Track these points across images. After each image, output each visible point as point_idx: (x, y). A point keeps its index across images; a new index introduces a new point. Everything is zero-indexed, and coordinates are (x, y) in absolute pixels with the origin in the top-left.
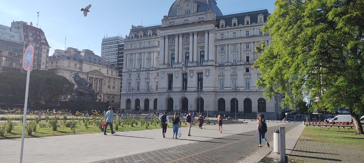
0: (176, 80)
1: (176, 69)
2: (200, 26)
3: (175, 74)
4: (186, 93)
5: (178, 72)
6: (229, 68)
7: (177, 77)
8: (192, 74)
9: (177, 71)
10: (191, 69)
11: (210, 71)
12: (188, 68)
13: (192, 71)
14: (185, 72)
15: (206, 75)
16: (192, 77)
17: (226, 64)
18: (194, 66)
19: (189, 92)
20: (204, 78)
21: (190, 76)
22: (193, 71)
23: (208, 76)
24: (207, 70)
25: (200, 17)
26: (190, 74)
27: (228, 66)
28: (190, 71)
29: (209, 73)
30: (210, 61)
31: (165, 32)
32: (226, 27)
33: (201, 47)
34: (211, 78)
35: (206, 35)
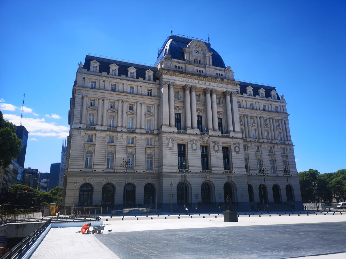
0: (193, 153)
1: (192, 137)
2: (220, 85)
3: (192, 145)
4: (211, 176)
5: (196, 141)
6: (253, 145)
7: (194, 150)
8: (216, 147)
9: (194, 140)
10: (215, 139)
11: (240, 146)
12: (211, 137)
13: (216, 143)
14: (207, 143)
15: (235, 151)
16: (217, 151)
18: (218, 136)
19: (216, 174)
20: (233, 154)
21: (214, 149)
22: (218, 142)
23: (238, 153)
24: (237, 144)
26: (214, 146)
28: (214, 142)
29: (239, 148)
30: (238, 132)
31: (169, 77)
32: (243, 94)
33: (218, 112)
34: (242, 155)
35: (228, 98)
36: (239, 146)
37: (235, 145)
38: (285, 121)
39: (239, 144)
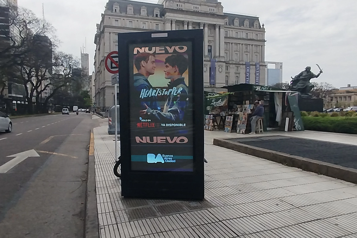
2: (211, 19)
6: (234, 65)
10: (204, 63)
13: (205, 65)
16: (205, 72)
17: (230, 62)
18: (207, 61)
20: (217, 73)
22: (207, 65)
23: (220, 72)
25: (211, 8)
27: (232, 64)
29: (222, 69)
30: (222, 57)
31: (172, 14)
32: (230, 25)
33: (209, 41)
34: (224, 74)
35: (217, 29)
36: (222, 67)
37: (219, 67)
38: (263, 46)
39: (222, 66)
